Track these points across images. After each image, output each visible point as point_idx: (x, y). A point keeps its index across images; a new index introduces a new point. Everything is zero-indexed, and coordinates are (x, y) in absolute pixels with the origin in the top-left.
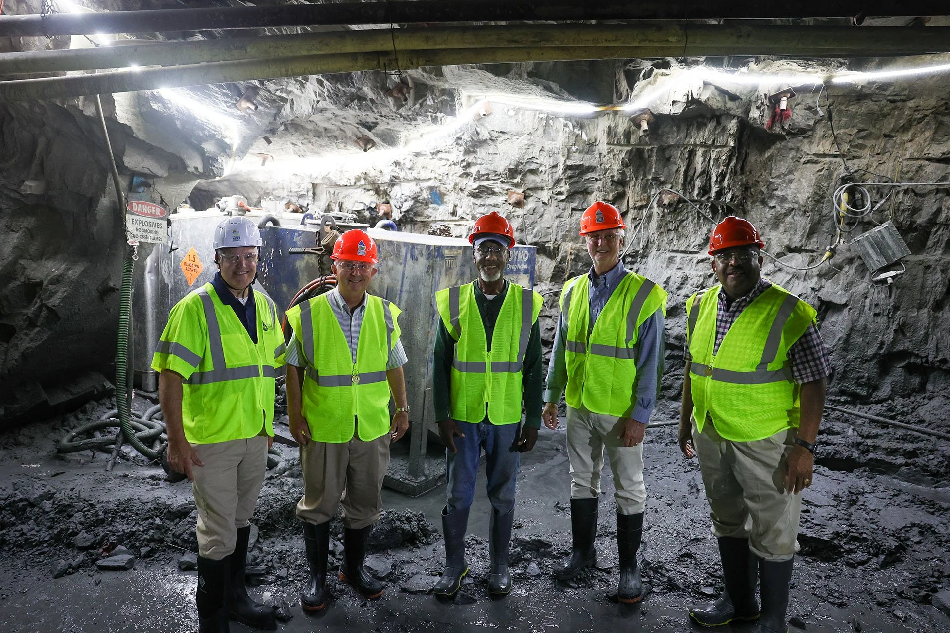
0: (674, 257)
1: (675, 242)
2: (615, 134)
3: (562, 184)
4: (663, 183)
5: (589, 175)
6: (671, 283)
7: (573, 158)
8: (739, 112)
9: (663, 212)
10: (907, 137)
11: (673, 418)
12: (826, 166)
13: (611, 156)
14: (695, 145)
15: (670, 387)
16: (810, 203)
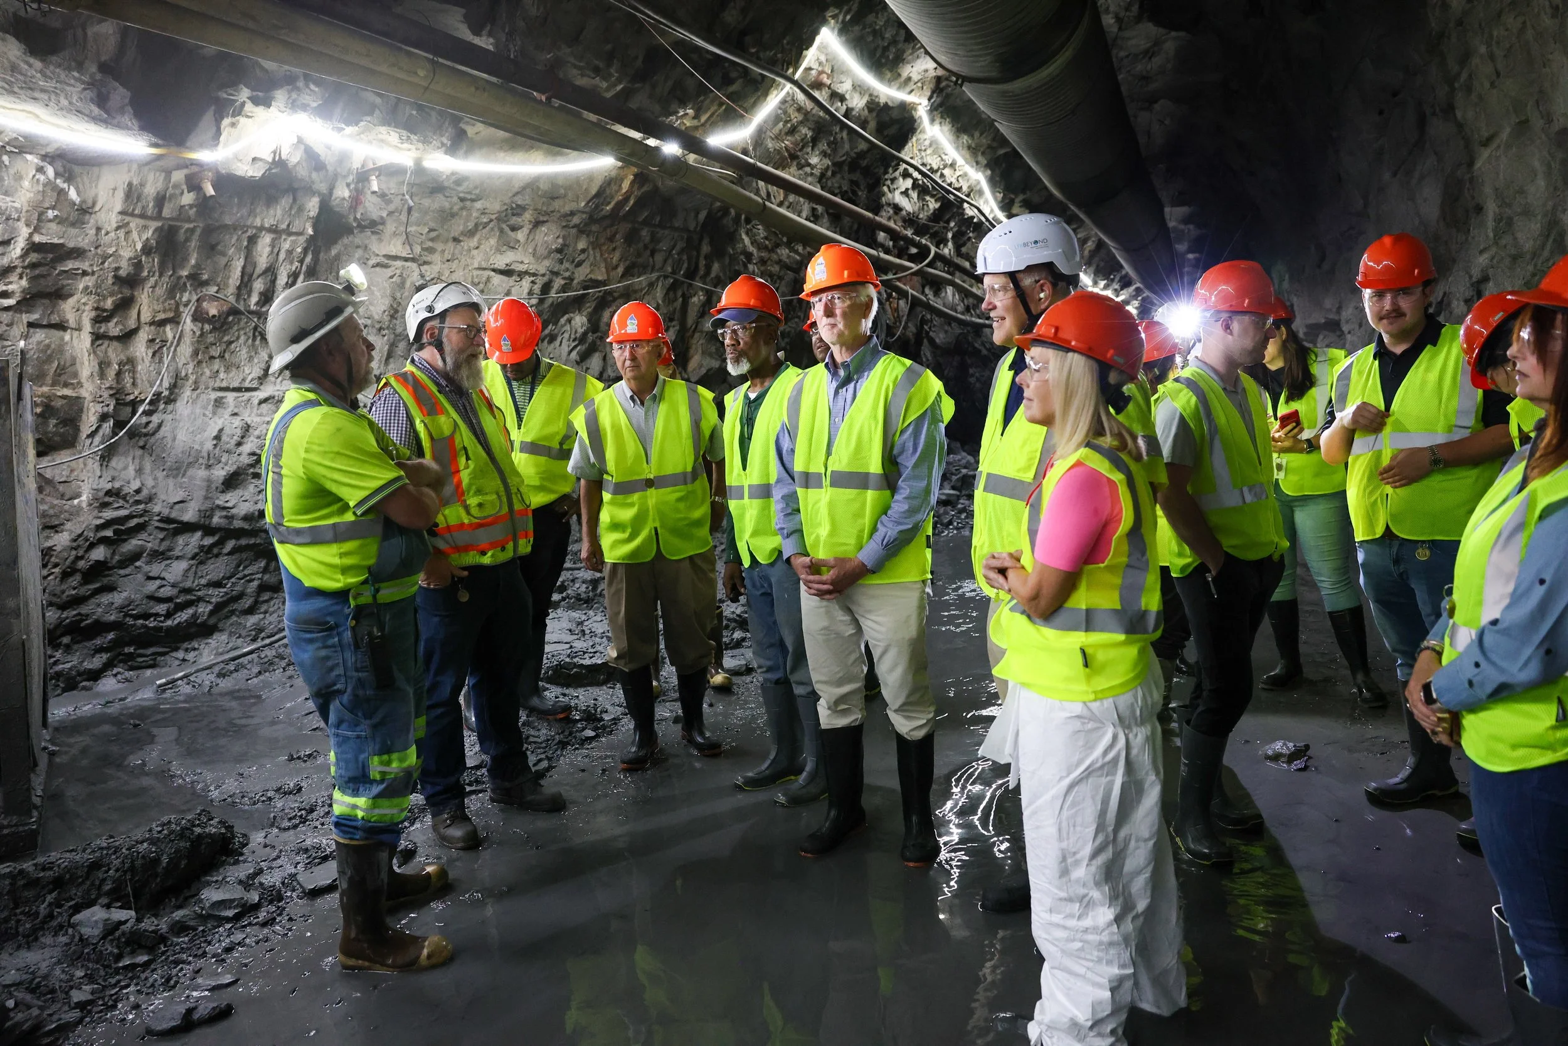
0: (222, 398)
1: (222, 375)
2: (139, 198)
3: (14, 277)
4: (206, 283)
5: (70, 265)
6: (224, 438)
7: (43, 231)
8: (323, 187)
9: (202, 329)
10: (474, 242)
11: (254, 640)
12: (398, 272)
13: (121, 233)
14: (261, 228)
15: (241, 595)
16: (386, 318)
